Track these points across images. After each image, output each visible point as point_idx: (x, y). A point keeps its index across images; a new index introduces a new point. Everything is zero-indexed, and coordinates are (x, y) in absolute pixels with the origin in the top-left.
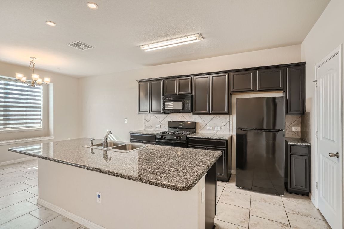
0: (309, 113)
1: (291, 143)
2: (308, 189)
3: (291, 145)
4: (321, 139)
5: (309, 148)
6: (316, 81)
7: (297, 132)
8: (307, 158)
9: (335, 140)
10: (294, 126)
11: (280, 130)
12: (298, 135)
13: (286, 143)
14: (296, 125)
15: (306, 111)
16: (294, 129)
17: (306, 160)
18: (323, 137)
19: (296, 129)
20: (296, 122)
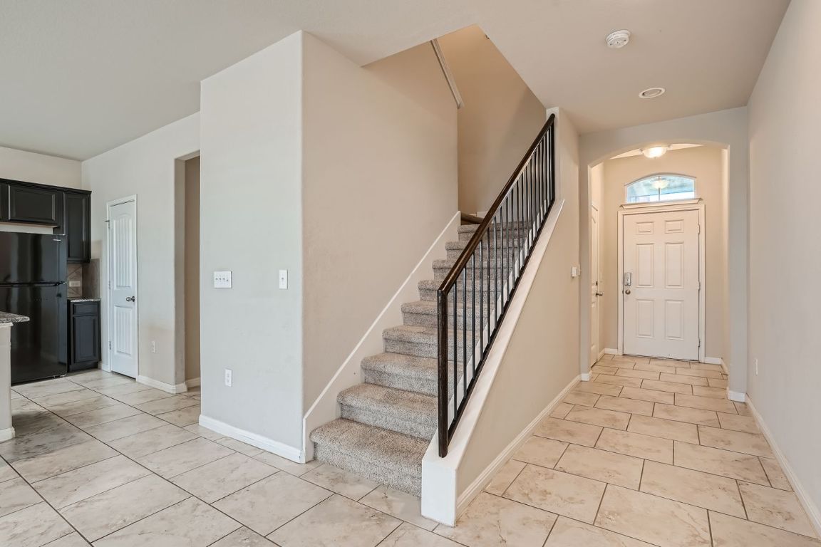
0: (98, 260)
1: (75, 301)
2: (97, 358)
3: (74, 304)
4: (115, 288)
5: (98, 304)
6: (109, 221)
7: (77, 288)
8: (96, 318)
9: (131, 285)
10: (71, 279)
11: (59, 284)
12: (78, 293)
13: (69, 302)
14: (74, 279)
15: (92, 258)
16: (71, 284)
17: (94, 321)
18: (117, 286)
19: (74, 283)
20: (74, 274)
